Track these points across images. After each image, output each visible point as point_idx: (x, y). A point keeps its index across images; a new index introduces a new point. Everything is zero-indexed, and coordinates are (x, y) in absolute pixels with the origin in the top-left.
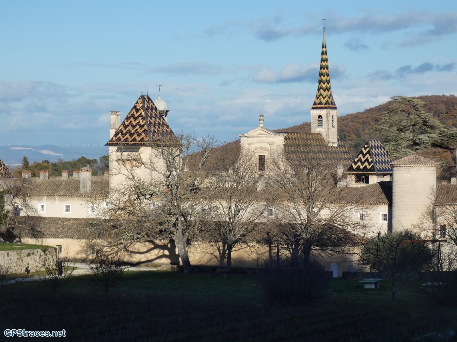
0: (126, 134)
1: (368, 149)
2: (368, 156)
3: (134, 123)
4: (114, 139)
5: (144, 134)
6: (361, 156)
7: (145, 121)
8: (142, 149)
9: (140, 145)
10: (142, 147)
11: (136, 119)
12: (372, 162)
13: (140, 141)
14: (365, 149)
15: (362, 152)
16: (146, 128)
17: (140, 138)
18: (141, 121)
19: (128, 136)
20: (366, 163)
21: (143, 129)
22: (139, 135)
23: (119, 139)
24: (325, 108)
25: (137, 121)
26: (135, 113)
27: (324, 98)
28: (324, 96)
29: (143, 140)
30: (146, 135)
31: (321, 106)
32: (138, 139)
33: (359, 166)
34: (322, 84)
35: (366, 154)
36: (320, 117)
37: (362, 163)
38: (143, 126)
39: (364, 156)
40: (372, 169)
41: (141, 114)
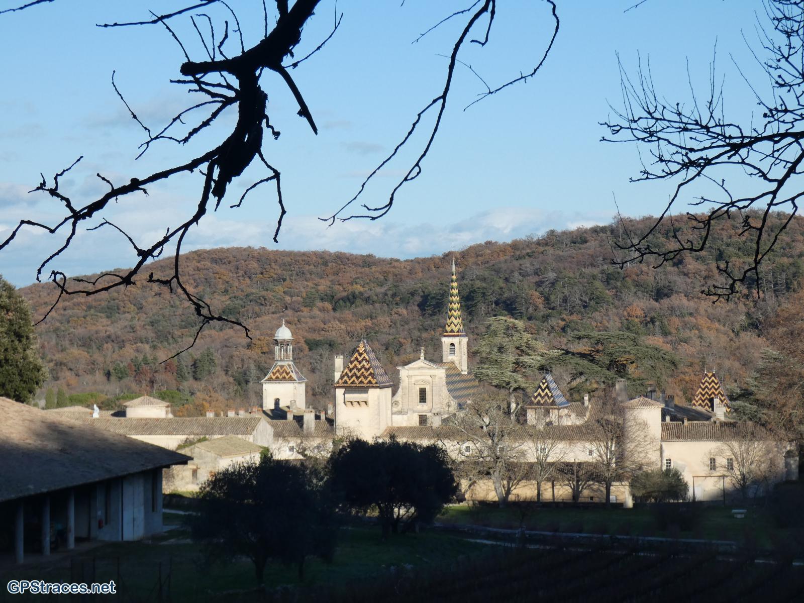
0: (352, 377)
1: (546, 384)
2: (547, 390)
3: (359, 367)
4: (340, 381)
5: (370, 377)
6: (540, 390)
7: (370, 365)
8: (371, 391)
9: (368, 388)
10: (370, 389)
11: (360, 362)
12: (552, 396)
13: (367, 383)
14: (544, 384)
15: (540, 387)
16: (371, 370)
17: (367, 381)
18: (366, 364)
19: (354, 378)
20: (546, 398)
21: (369, 372)
22: (366, 378)
23: (346, 382)
24: (458, 336)
25: (362, 364)
26: (358, 357)
27: (456, 326)
28: (456, 324)
29: (370, 382)
30: (373, 377)
31: (453, 334)
32: (366, 382)
33: (539, 401)
34: (453, 311)
35: (545, 389)
36: (452, 345)
37: (543, 398)
38: (369, 369)
39: (543, 390)
40: (553, 403)
41: (364, 357)
